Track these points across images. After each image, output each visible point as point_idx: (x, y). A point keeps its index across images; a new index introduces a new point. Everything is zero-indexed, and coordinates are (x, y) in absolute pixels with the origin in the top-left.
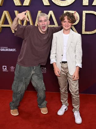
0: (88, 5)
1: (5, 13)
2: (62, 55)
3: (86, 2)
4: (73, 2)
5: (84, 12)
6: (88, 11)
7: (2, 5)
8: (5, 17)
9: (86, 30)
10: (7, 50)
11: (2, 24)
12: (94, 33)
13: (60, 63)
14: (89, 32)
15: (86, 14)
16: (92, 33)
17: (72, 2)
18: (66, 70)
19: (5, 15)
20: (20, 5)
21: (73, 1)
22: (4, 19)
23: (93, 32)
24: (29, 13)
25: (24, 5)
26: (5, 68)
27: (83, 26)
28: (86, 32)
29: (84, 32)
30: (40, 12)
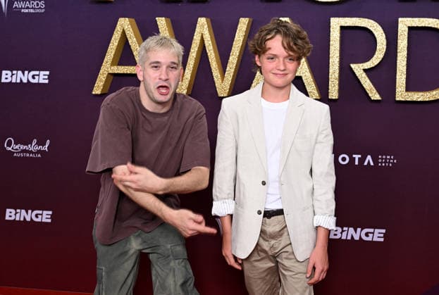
1: (125, 25)
2: (264, 183)
5: (404, 24)
6: (416, 19)
8: (124, 40)
9: (408, 89)
11: (112, 64)
13: (259, 213)
14: (421, 94)
15: (411, 29)
16: (431, 99)
18: (273, 242)
19: (124, 32)
22: (118, 46)
24: (206, 26)
27: (398, 74)
28: (410, 94)
29: (401, 94)
30: (243, 24)
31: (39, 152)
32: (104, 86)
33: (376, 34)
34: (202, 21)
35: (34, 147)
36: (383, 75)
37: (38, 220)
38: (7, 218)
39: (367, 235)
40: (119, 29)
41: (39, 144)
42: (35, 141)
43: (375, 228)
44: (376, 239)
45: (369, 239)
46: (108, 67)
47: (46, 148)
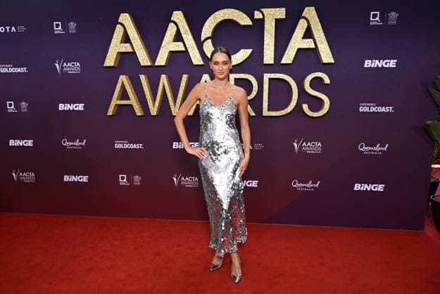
0: (272, 62)
1: (123, 79)
3: (269, 57)
4: (246, 59)
5: (267, 77)
6: (273, 74)
7: (116, 66)
8: (123, 87)
9: (269, 110)
10: (126, 146)
11: (117, 99)
12: (284, 114)
14: (275, 112)
15: (270, 79)
16: (281, 115)
17: (244, 59)
19: (123, 83)
20: (149, 64)
21: (247, 56)
22: (120, 91)
23: (282, 111)
24: (165, 80)
25: (156, 64)
26: (123, 178)
27: (264, 102)
28: (270, 112)
29: (266, 113)
30: (185, 77)
31: (80, 146)
32: (113, 111)
33: (253, 82)
34: (163, 76)
35: (77, 143)
36: (256, 103)
37: (82, 180)
38: (65, 180)
39: (249, 184)
40: (120, 81)
41: (80, 142)
42: (78, 140)
43: (253, 180)
44: (253, 186)
45: (250, 186)
46: (115, 101)
47: (84, 144)
